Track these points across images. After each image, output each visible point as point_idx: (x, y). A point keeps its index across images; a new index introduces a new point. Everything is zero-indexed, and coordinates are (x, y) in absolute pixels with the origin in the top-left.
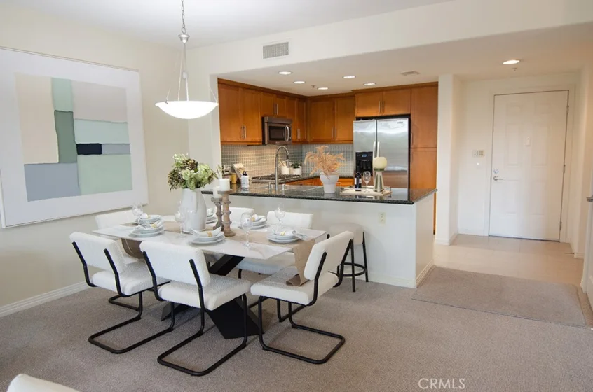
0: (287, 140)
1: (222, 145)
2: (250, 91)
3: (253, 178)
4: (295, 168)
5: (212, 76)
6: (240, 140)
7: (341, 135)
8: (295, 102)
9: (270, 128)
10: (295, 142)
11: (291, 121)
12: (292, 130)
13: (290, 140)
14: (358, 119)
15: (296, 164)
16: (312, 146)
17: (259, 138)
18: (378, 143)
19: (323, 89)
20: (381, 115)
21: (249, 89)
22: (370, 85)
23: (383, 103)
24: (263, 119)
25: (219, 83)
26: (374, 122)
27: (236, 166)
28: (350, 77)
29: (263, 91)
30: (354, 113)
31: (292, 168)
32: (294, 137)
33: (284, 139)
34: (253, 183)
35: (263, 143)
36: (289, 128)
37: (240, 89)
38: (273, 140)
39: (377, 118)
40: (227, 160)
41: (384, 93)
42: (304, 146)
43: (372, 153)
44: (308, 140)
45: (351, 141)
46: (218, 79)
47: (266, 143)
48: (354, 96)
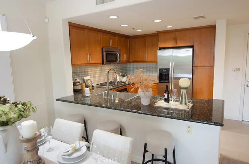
0: (118, 62)
1: (72, 66)
2: (93, 31)
3: (97, 85)
4: (123, 77)
5: (64, 20)
6: (86, 62)
7: (150, 58)
8: (123, 39)
9: (107, 54)
10: (123, 62)
11: (120, 50)
12: (121, 56)
13: (119, 61)
14: (160, 49)
15: (124, 75)
16: (133, 64)
17: (100, 61)
18: (173, 63)
19: (140, 31)
20: (174, 46)
21: (93, 30)
22: (169, 27)
23: (176, 39)
24: (102, 49)
25: (69, 25)
26: (170, 50)
27: (86, 78)
28: (158, 21)
29: (102, 32)
30: (158, 45)
31: (121, 77)
32: (122, 60)
33: (116, 61)
34: (97, 87)
35: (103, 64)
36: (119, 54)
37: (86, 30)
38: (109, 62)
39: (172, 48)
40: (80, 75)
41: (177, 33)
42: (128, 64)
43: (169, 69)
44: (131, 61)
45: (156, 61)
46: (69, 22)
47: (105, 64)
48: (158, 35)
